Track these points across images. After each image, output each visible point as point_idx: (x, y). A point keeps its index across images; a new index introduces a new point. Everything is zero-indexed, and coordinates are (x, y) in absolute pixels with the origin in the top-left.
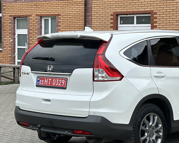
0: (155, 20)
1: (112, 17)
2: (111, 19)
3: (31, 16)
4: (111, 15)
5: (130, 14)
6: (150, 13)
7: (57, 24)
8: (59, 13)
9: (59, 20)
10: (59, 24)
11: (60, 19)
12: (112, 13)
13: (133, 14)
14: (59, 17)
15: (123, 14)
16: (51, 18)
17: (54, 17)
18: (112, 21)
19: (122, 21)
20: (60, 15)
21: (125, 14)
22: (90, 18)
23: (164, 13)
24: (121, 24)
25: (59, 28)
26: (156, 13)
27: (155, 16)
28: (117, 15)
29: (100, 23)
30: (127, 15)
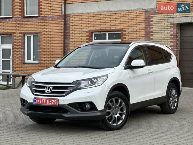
0: (124, 36)
1: (88, 34)
2: (87, 36)
3: (15, 33)
4: (87, 32)
5: (103, 32)
6: (120, 31)
7: (39, 40)
8: (41, 31)
9: (41, 37)
10: (41, 40)
11: (42, 35)
12: (88, 31)
13: (106, 32)
14: (41, 34)
15: (97, 32)
16: (33, 35)
17: (36, 35)
18: (88, 37)
19: (96, 37)
20: (41, 32)
21: (98, 32)
22: (69, 35)
23: (132, 31)
24: (95, 39)
25: (41, 43)
26: (125, 31)
27: (124, 33)
28: (92, 32)
29: (78, 39)
30: (100, 32)
